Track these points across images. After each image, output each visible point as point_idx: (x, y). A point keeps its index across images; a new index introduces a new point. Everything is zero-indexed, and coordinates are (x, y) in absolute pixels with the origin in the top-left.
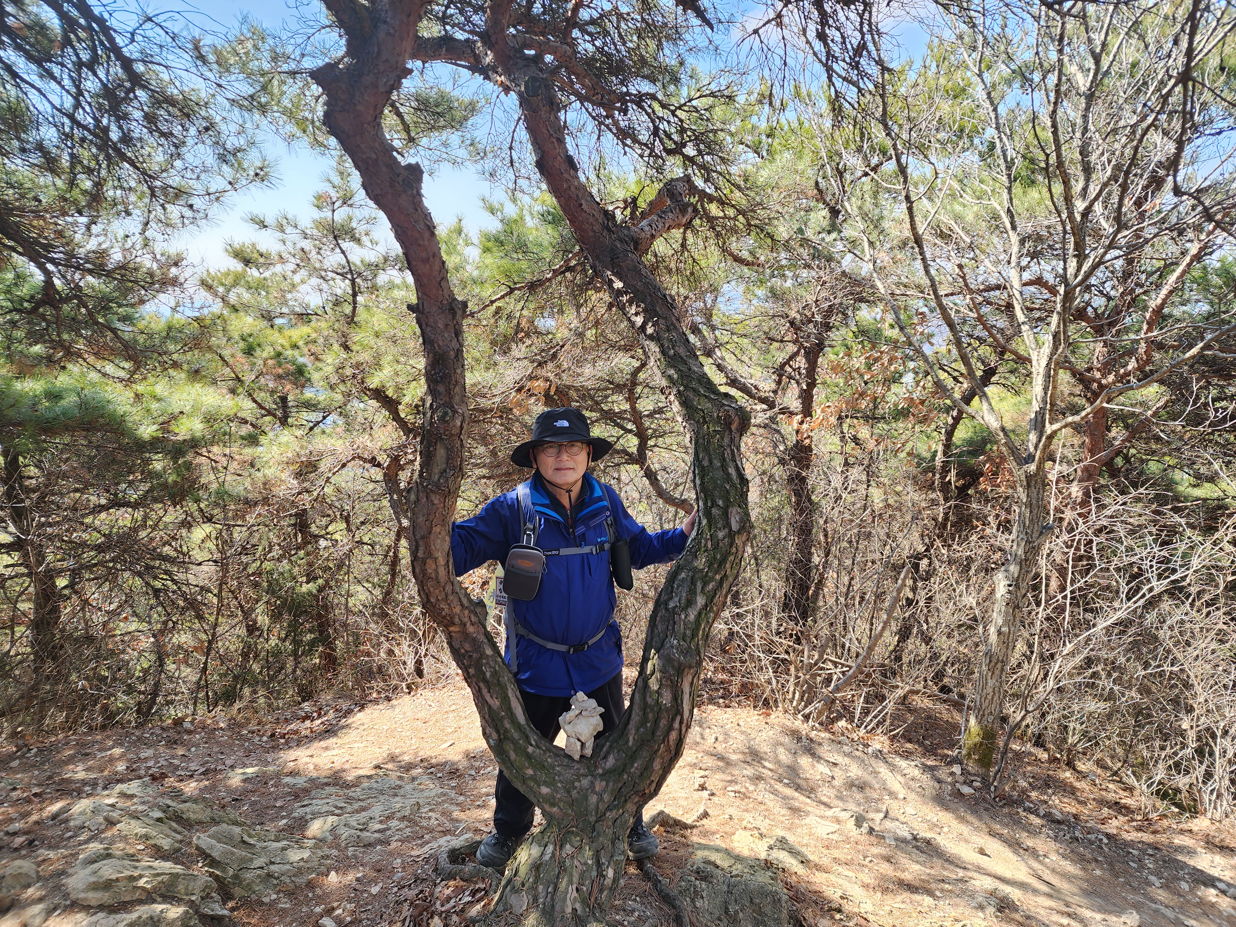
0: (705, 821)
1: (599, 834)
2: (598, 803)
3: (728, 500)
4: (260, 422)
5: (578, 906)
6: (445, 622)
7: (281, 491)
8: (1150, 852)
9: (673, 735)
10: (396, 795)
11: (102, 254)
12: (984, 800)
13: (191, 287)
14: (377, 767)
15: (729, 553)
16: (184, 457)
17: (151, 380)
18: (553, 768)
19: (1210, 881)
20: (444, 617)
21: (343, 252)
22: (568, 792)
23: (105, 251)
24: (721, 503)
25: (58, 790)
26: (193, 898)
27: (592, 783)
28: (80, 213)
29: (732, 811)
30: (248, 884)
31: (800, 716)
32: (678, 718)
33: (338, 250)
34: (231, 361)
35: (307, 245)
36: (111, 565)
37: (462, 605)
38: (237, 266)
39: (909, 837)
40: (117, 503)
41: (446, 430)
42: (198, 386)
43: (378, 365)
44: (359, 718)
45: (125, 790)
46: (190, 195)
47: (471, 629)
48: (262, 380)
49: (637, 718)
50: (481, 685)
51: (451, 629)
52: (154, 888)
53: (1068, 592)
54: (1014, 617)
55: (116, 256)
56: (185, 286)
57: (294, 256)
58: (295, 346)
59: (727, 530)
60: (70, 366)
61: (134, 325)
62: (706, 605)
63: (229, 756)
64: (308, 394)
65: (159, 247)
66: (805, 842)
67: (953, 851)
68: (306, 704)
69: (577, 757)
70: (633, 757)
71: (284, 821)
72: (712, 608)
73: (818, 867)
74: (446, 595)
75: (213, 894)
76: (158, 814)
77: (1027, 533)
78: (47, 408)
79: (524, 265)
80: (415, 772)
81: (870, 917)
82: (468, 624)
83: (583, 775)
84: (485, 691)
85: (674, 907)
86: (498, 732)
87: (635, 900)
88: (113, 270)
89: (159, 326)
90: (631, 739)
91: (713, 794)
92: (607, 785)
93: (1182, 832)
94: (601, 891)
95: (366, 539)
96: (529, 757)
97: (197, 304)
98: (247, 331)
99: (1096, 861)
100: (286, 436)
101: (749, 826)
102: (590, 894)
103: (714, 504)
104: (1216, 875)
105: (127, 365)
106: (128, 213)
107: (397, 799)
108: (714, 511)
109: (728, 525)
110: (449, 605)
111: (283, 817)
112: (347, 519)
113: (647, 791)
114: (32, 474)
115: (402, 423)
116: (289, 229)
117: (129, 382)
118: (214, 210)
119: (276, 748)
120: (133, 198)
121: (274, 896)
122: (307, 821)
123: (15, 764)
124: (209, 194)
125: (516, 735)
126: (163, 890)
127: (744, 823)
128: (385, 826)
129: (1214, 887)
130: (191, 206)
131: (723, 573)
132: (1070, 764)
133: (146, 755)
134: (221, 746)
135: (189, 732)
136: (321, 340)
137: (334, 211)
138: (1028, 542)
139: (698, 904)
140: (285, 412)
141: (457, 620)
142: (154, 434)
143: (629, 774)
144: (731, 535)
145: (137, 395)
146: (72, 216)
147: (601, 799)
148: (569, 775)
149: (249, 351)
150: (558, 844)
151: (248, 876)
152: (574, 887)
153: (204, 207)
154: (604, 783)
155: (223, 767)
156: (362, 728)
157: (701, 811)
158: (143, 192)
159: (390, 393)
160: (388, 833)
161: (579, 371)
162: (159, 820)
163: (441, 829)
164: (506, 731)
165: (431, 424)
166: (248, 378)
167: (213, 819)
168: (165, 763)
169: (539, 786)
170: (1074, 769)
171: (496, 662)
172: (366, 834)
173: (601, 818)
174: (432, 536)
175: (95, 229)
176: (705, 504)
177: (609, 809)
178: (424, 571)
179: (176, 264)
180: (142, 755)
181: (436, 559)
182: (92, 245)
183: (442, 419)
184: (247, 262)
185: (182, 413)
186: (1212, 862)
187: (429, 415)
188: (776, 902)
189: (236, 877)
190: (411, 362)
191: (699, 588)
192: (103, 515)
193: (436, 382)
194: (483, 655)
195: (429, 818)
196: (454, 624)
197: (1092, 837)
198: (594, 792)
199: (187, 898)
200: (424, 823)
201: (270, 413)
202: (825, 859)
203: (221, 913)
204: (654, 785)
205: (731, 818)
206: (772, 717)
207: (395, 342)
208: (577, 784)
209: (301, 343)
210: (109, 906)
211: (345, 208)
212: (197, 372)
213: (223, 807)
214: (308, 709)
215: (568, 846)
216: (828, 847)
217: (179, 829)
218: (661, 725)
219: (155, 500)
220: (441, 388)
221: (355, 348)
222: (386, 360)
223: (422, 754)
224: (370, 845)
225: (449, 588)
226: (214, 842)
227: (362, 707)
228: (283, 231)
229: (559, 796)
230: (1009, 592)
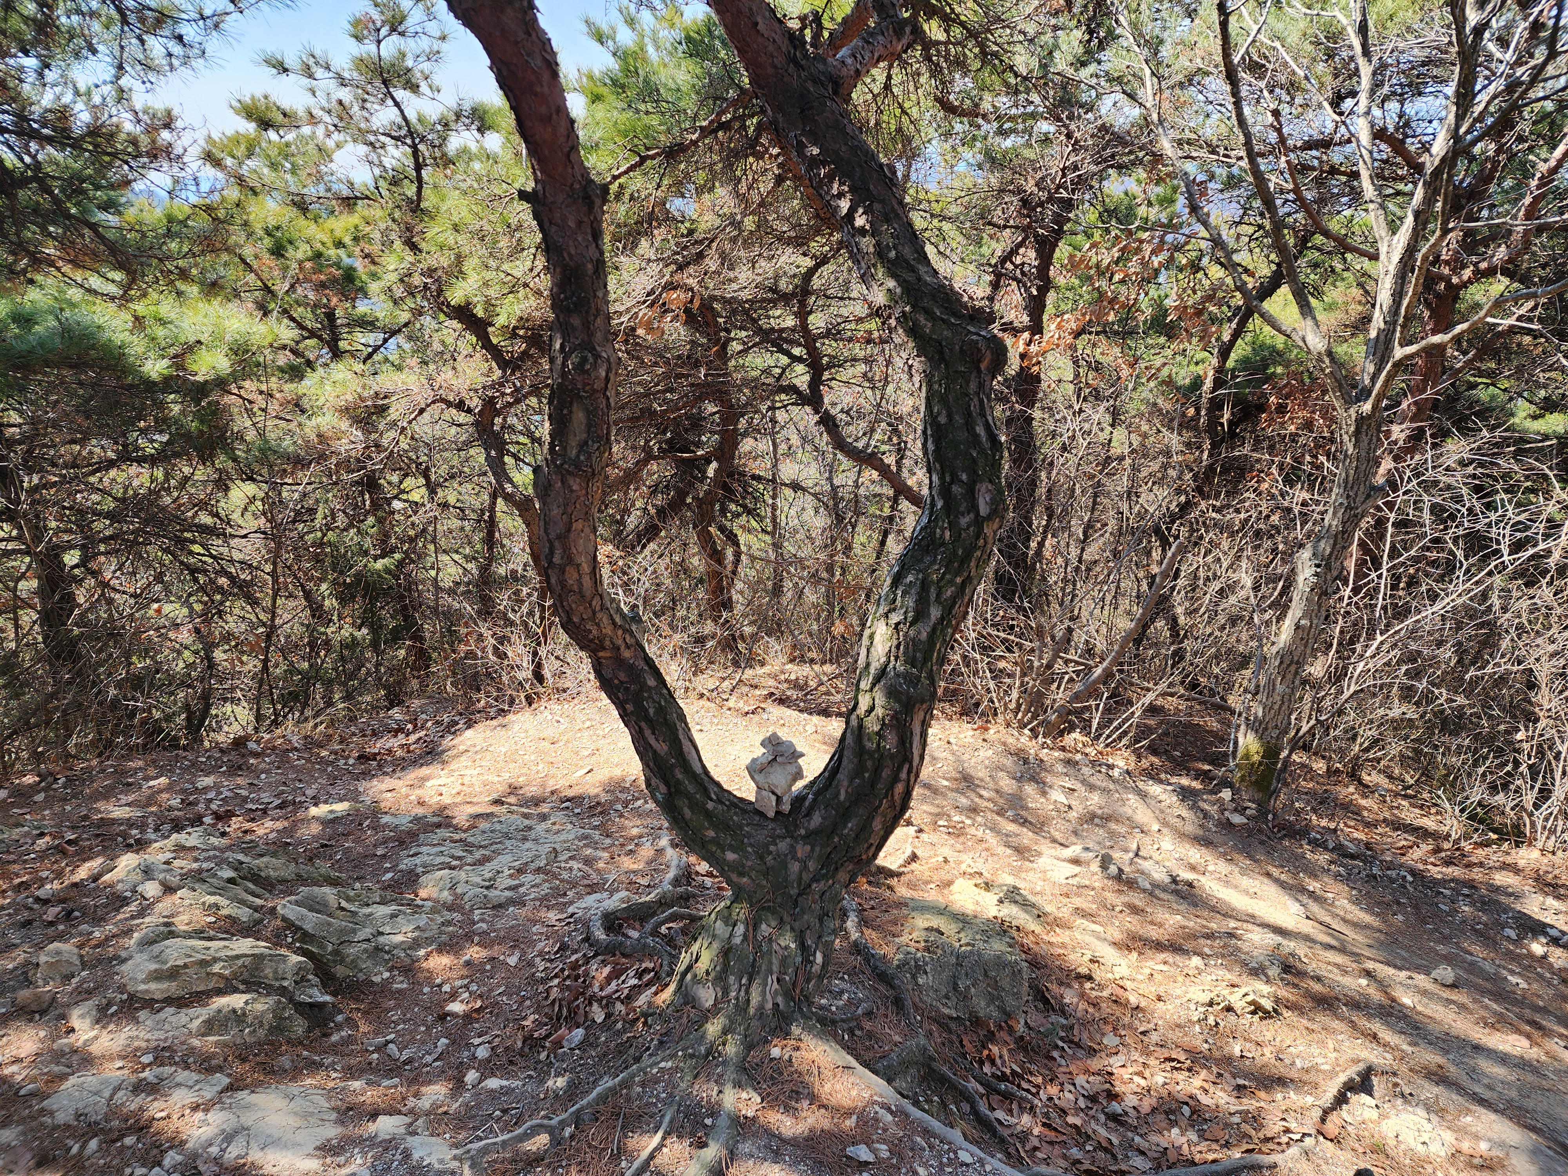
0: (914, 866)
1: (803, 911)
2: (801, 873)
3: (975, 472)
4: (302, 346)
5: (780, 1000)
6: (593, 646)
7: (343, 446)
8: (1466, 891)
9: (899, 788)
10: (525, 839)
11: (63, 114)
12: (1260, 831)
13: (193, 163)
14: (497, 802)
15: (975, 548)
16: (207, 396)
17: (153, 295)
18: (741, 828)
19: (1538, 929)
20: (591, 641)
21: (397, 104)
22: (762, 858)
23: (66, 106)
24: (964, 477)
25: (98, 836)
26: (285, 984)
27: (792, 846)
28: (26, 53)
29: (946, 851)
30: (353, 961)
31: (1026, 731)
32: (906, 766)
33: (390, 102)
34: (255, 264)
35: (346, 95)
36: (131, 537)
37: (614, 623)
38: (249, 128)
39: (1167, 880)
40: (127, 456)
41: (585, 384)
42: (216, 302)
43: (457, 270)
44: (470, 737)
45: (183, 842)
46: (176, 21)
47: (626, 654)
48: (299, 290)
49: (851, 766)
50: (643, 724)
51: (601, 654)
52: (234, 973)
53: (1384, 571)
54: (1320, 606)
55: (82, 117)
56: (185, 160)
57: (329, 112)
58: (339, 244)
59: (972, 515)
60: (39, 278)
61: (120, 213)
62: (942, 618)
63: (309, 784)
64: (362, 308)
65: (140, 100)
66: (1038, 889)
67: (1220, 896)
68: (396, 710)
69: (771, 814)
70: (845, 814)
71: (389, 875)
72: (950, 621)
73: (1058, 923)
74: (594, 613)
75: (311, 977)
76: (228, 873)
77: (1348, 497)
78: (16, 337)
79: (654, 121)
80: (545, 808)
81: (1128, 984)
82: (623, 648)
83: (779, 837)
84: (647, 733)
85: (893, 987)
86: (667, 784)
87: (842, 979)
88: (82, 138)
89: (154, 216)
90: (843, 792)
91: (921, 831)
92: (812, 850)
93: (1505, 867)
94: (808, 981)
95: (452, 500)
96: (708, 815)
97: (205, 187)
98: (272, 222)
99: (1398, 903)
100: (341, 371)
101: (969, 870)
102: (794, 984)
103: (955, 479)
104: (1548, 921)
105: (118, 276)
106: (94, 52)
107: (528, 845)
108: (956, 489)
109: (974, 508)
110: (598, 625)
111: (387, 870)
112: (426, 474)
113: (864, 857)
114: (12, 421)
115: (495, 352)
116: (319, 73)
117: (124, 299)
118: (214, 44)
119: (367, 775)
120: (96, 26)
121: (386, 975)
122: (418, 876)
123: (39, 798)
124: (203, 18)
125: (691, 788)
126: (246, 975)
127: (963, 867)
128: (517, 882)
129: (1545, 934)
130: (180, 38)
131: (965, 574)
132: (1354, 776)
133: (204, 784)
134: (298, 771)
135: (256, 755)
136: (377, 235)
137: (379, 42)
138: (1349, 508)
139: (921, 981)
140: (334, 333)
141: (607, 643)
142: (165, 372)
143: (841, 836)
144: (979, 522)
145: (137, 318)
146: (15, 56)
147: (805, 867)
148: (761, 836)
149: (278, 251)
150: (751, 923)
151: (352, 951)
152: (775, 977)
153: (198, 39)
154: (808, 848)
155: (303, 799)
156: (472, 749)
157: (908, 853)
158: (110, 19)
159: (479, 312)
160: (522, 890)
161: (731, 275)
162: (231, 881)
163: (586, 882)
164: (678, 782)
165: (564, 374)
166: (281, 287)
167: (299, 876)
168: (229, 794)
169: (723, 851)
170: (1360, 782)
171: (661, 694)
172: (493, 893)
173: (805, 890)
174: (572, 536)
175: (50, 76)
176: (942, 478)
177: (815, 879)
178: (562, 583)
179: (167, 126)
180: (199, 785)
181: (578, 565)
182: (47, 99)
183: (580, 367)
184: (265, 124)
185: (199, 342)
186: (1544, 903)
187: (559, 361)
188: (1016, 974)
189: (336, 952)
190: (505, 267)
191: (933, 596)
192: (113, 473)
193: (568, 311)
194: (643, 686)
195: (571, 869)
196: (604, 648)
197: (1393, 873)
198: (795, 858)
199: (277, 984)
200: (565, 875)
201: (312, 334)
202: (1064, 910)
203: (321, 1000)
204: (873, 849)
205: (946, 861)
206: (992, 731)
207: (482, 239)
208: (772, 848)
209: (347, 240)
210: (179, 998)
211: (395, 37)
212: (214, 284)
213: (311, 859)
214: (398, 717)
215: (764, 926)
216: (1067, 896)
217: (258, 890)
218: (884, 775)
219: (177, 455)
220: (576, 321)
221: (423, 245)
222: (469, 265)
223: (551, 785)
224: (500, 906)
225: (596, 603)
226: (304, 911)
227: (470, 725)
228: (311, 76)
229: (749, 863)
230: (1316, 574)
